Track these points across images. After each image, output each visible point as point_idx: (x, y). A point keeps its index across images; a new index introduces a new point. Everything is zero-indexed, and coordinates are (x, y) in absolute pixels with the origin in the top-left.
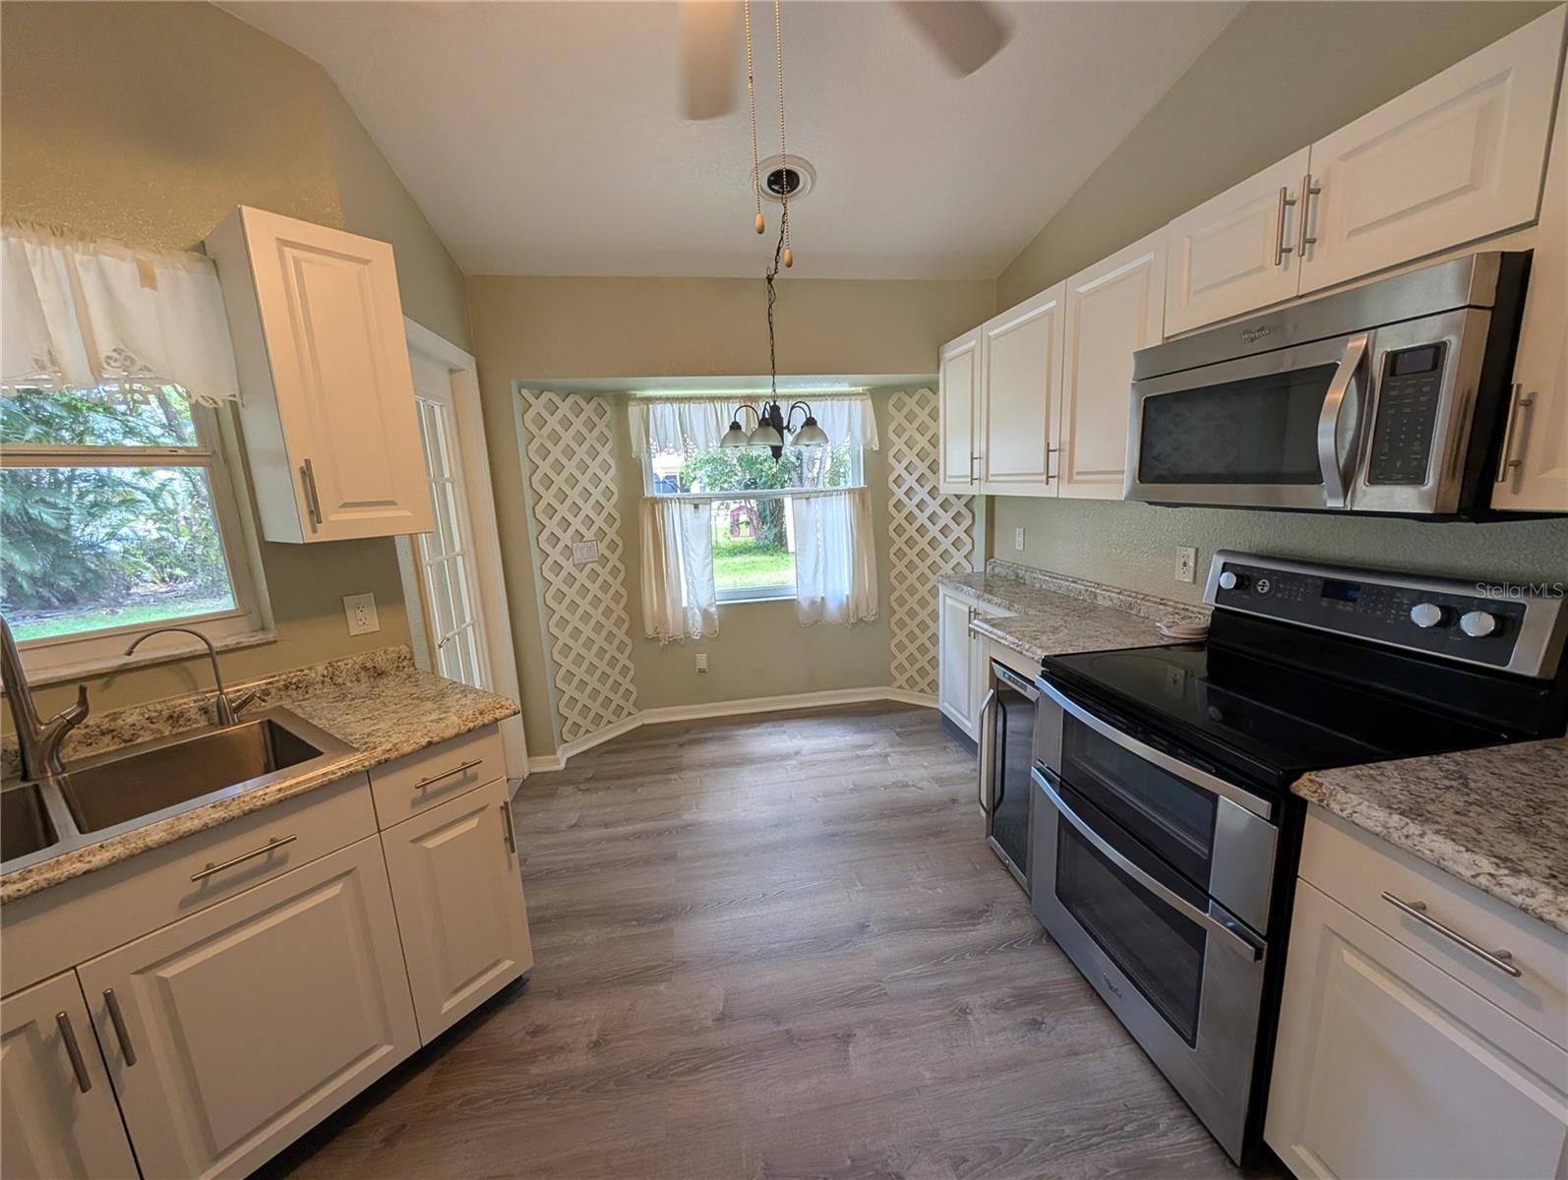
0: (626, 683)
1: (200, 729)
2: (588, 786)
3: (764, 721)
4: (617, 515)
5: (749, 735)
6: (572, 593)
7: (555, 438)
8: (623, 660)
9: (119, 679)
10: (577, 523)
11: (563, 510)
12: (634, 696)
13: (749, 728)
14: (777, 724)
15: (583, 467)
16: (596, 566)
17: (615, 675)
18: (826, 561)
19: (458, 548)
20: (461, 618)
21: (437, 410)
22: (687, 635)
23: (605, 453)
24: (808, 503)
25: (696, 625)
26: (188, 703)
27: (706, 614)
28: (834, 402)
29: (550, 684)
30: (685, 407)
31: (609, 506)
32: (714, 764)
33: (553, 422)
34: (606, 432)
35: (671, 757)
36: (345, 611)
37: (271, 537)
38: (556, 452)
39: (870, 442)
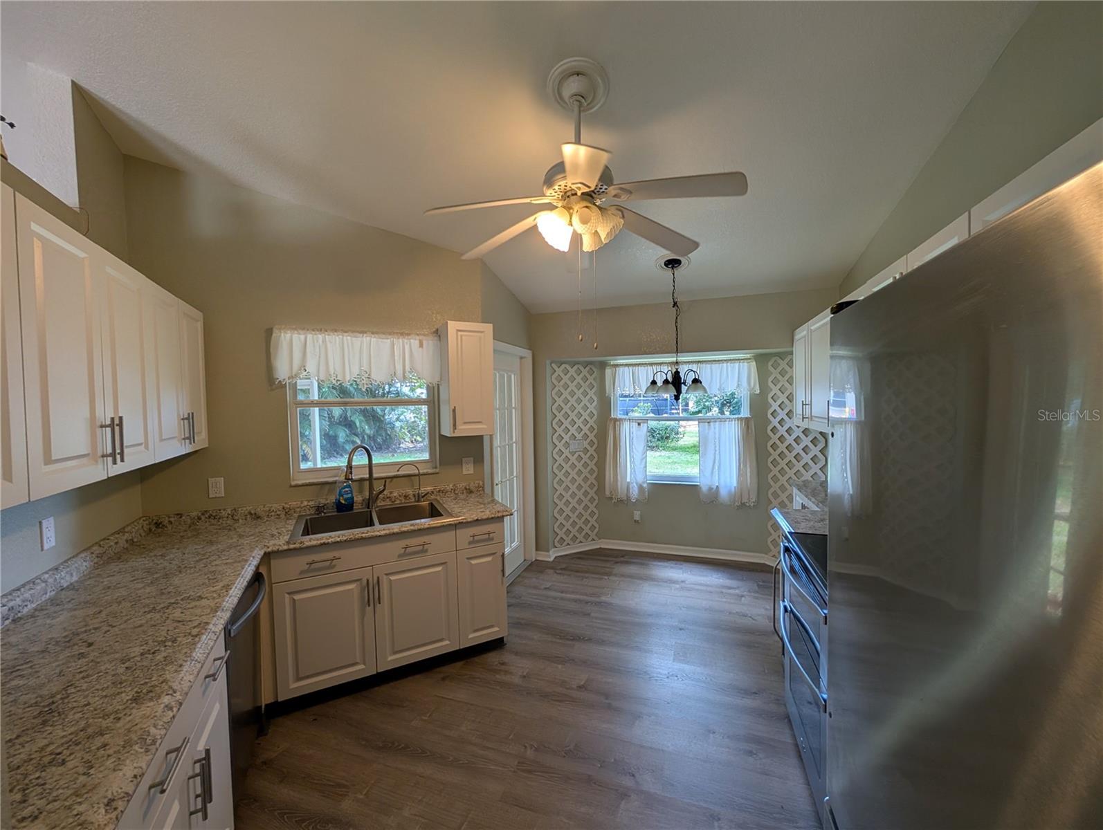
0: (593, 521)
1: (412, 502)
2: (560, 572)
3: (673, 560)
4: (595, 427)
5: (658, 566)
6: (567, 467)
7: (566, 387)
8: (592, 507)
9: (395, 479)
10: (573, 430)
11: (566, 423)
12: (597, 530)
13: (660, 562)
14: (679, 563)
15: (579, 401)
16: (581, 454)
17: (586, 515)
18: (720, 464)
19: (514, 440)
20: (511, 473)
21: (513, 376)
22: (628, 498)
23: (591, 393)
24: (709, 425)
25: (635, 492)
26: (410, 492)
27: (641, 488)
28: (729, 364)
29: (551, 514)
30: (636, 368)
31: (591, 422)
32: (631, 576)
33: (566, 379)
34: (593, 382)
35: (608, 568)
36: (462, 464)
37: (443, 433)
38: (566, 394)
39: (753, 389)
